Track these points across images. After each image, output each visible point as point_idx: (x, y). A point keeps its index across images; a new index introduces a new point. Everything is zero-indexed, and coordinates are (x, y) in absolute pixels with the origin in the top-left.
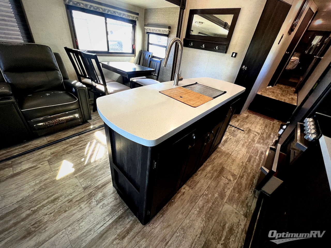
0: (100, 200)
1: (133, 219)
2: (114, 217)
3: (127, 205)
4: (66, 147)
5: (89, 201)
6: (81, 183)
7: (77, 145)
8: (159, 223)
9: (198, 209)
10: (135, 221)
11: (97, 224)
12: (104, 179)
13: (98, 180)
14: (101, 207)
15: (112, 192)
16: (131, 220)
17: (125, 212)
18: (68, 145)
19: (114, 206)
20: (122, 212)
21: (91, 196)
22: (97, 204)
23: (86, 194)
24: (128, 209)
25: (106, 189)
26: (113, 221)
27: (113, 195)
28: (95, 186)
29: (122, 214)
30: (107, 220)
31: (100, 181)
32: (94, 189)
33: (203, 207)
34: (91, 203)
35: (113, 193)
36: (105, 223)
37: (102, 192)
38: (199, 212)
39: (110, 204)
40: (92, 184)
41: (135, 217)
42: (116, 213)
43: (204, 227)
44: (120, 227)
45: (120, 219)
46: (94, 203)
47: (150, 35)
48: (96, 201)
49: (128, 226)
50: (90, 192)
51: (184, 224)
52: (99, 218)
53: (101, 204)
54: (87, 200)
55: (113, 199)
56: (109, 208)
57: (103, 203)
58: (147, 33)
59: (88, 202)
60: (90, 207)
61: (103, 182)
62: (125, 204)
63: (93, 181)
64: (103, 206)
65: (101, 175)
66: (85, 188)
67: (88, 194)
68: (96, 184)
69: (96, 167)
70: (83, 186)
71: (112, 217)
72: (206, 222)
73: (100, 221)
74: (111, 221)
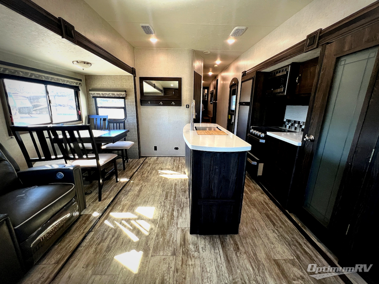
0: (196, 248)
1: (229, 237)
2: (219, 247)
3: (216, 235)
4: (93, 249)
5: (190, 256)
6: (164, 255)
7: (106, 238)
8: (242, 226)
9: (246, 206)
10: (231, 237)
11: (217, 259)
12: (178, 237)
13: (174, 241)
14: (204, 250)
15: (196, 238)
16: (229, 238)
17: (220, 239)
18: (94, 247)
19: (209, 242)
20: (218, 240)
21: (186, 253)
22: (199, 252)
23: (181, 255)
24: (219, 236)
25: (189, 240)
26: (221, 248)
27: (199, 238)
28: (179, 246)
29: (221, 241)
30: (218, 252)
31: (178, 240)
32: (181, 248)
33: (246, 203)
34: (193, 255)
35: (198, 238)
36: (220, 254)
37: (190, 244)
38: (248, 206)
39: (206, 244)
40: (175, 247)
41: (228, 235)
42: (216, 244)
43: (258, 210)
44: (229, 247)
45: (223, 244)
46: (195, 254)
47: (98, 99)
48: (195, 251)
49: (232, 242)
50: (181, 252)
51: (251, 217)
52: (213, 256)
53: (201, 250)
54: (188, 258)
55: (204, 240)
56: (208, 246)
57: (201, 248)
58: (93, 97)
59: (191, 258)
60: (197, 258)
61: (181, 239)
62: (214, 235)
63: (171, 245)
64: (204, 249)
65: (171, 237)
66: (174, 254)
67: (183, 254)
68: (178, 244)
69: (157, 236)
70: (170, 254)
71: (218, 248)
72: (256, 208)
73: (215, 257)
74: (221, 250)
